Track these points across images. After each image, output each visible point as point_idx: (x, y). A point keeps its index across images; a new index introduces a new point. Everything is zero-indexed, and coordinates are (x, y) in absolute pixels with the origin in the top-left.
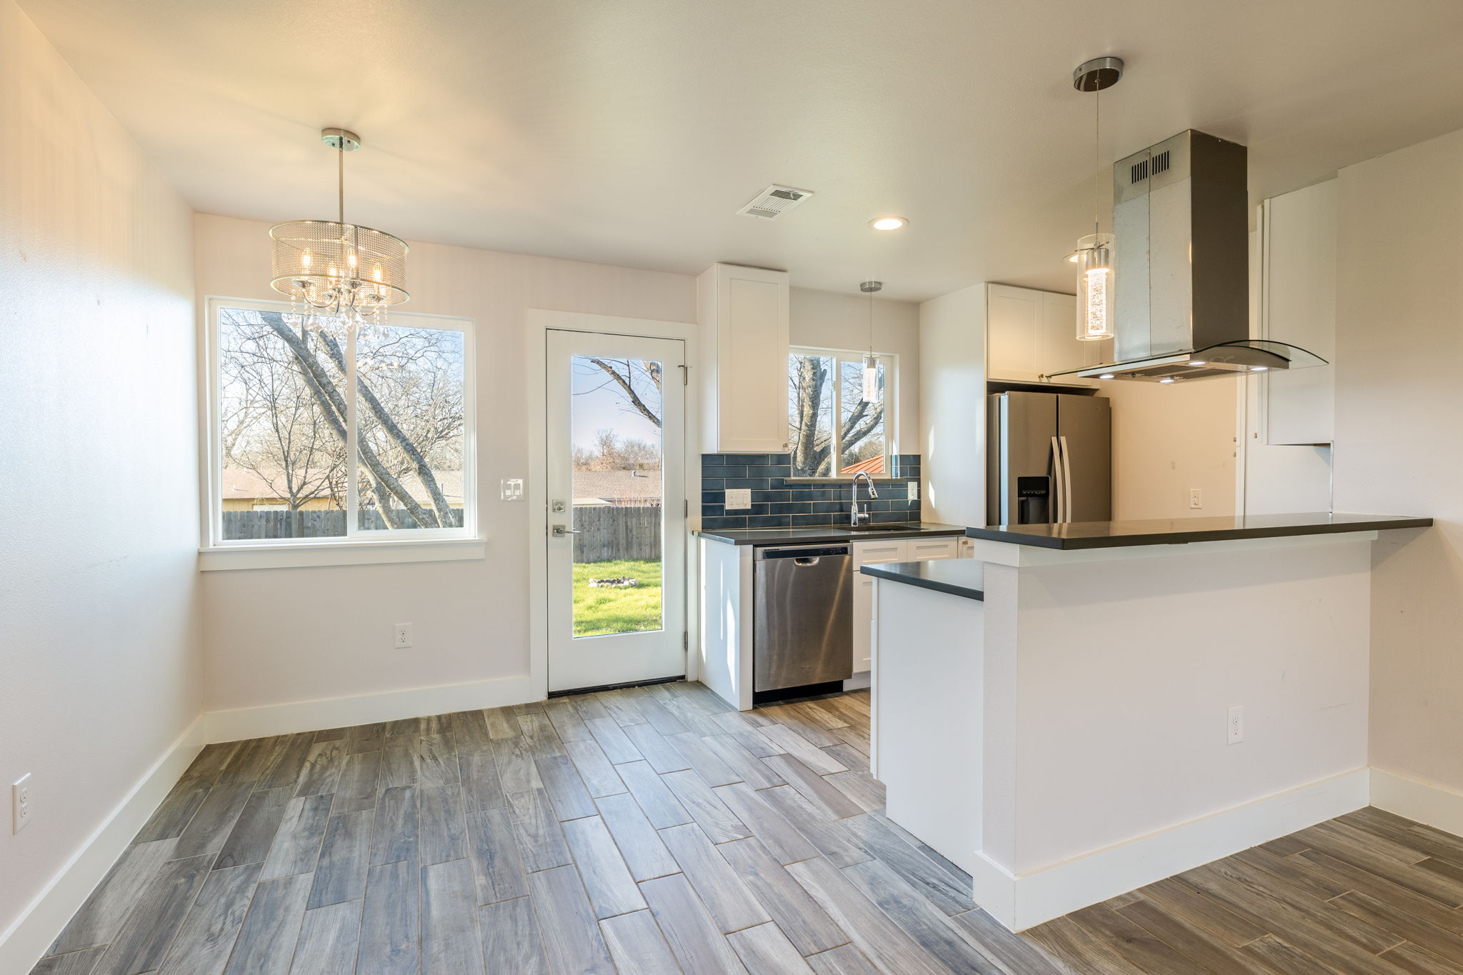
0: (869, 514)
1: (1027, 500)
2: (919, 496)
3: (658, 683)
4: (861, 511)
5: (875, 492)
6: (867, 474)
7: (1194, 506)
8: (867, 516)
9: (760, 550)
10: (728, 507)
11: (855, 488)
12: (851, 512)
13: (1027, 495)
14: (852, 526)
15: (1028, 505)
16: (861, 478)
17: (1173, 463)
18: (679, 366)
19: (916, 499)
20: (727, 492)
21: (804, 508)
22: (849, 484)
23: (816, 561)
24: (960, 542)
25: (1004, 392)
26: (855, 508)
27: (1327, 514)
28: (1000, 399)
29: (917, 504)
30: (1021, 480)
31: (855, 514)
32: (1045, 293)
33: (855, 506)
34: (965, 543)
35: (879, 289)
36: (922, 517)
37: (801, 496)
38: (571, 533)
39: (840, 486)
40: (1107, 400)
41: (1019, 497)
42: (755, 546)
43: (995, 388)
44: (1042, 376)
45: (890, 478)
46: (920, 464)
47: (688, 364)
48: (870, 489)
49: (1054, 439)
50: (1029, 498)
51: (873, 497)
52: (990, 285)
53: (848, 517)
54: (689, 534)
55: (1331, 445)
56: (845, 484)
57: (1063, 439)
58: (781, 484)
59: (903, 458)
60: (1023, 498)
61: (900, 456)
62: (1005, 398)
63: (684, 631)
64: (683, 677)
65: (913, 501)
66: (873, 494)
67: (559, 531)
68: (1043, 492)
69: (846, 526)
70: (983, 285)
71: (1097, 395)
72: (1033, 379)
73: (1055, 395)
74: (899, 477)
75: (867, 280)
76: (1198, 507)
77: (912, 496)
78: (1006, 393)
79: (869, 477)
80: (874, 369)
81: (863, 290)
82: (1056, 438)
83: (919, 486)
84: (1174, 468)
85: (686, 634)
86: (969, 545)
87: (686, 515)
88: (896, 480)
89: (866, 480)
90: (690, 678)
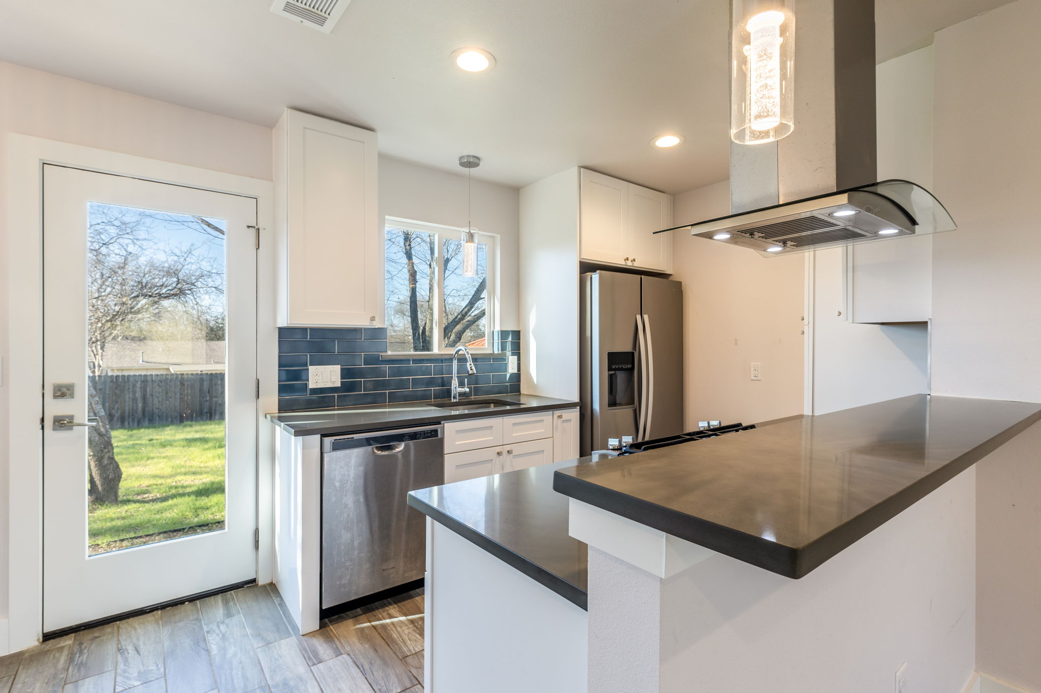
0: (470, 388)
1: (615, 374)
2: (519, 369)
3: (218, 594)
4: (461, 384)
5: (473, 368)
6: (466, 350)
7: (755, 378)
8: (467, 390)
9: (328, 441)
10: (312, 385)
11: (455, 364)
12: (451, 387)
13: (615, 370)
14: (453, 400)
15: (616, 376)
16: (460, 353)
17: (736, 340)
18: (248, 227)
19: (516, 372)
20: (312, 369)
21: (402, 384)
22: (450, 360)
23: (401, 447)
24: (556, 416)
25: (596, 272)
26: (455, 382)
27: (925, 395)
28: (591, 278)
29: (517, 377)
30: (611, 355)
31: (456, 388)
32: (630, 184)
33: (455, 380)
34: (560, 417)
35: (477, 165)
36: (521, 389)
37: (399, 372)
38: (85, 425)
39: (442, 361)
40: (680, 283)
41: (609, 371)
42: (323, 436)
43: (587, 268)
44: (627, 259)
45: (491, 352)
46: (520, 340)
47: (260, 226)
48: (468, 364)
49: (639, 317)
50: (617, 372)
51: (471, 372)
52: (582, 169)
53: (449, 392)
54: (261, 418)
55: (929, 323)
56: (446, 359)
57: (646, 317)
58: (373, 360)
59: (504, 334)
60: (612, 372)
61: (501, 331)
62: (596, 276)
63: (255, 528)
64: (253, 581)
65: (512, 375)
66: (471, 369)
67: (63, 423)
68: (630, 366)
69: (446, 401)
70: (576, 168)
71: (671, 278)
72: (619, 262)
73: (639, 277)
74: (500, 352)
75: (465, 153)
76: (757, 379)
77: (512, 368)
78: (597, 271)
79: (468, 353)
80: (472, 244)
81: (463, 164)
82: (640, 316)
83: (519, 359)
84: (736, 344)
85: (257, 532)
86: (564, 418)
87: (258, 397)
88: (498, 354)
89: (465, 354)
90: (261, 582)
